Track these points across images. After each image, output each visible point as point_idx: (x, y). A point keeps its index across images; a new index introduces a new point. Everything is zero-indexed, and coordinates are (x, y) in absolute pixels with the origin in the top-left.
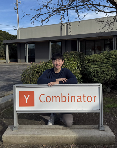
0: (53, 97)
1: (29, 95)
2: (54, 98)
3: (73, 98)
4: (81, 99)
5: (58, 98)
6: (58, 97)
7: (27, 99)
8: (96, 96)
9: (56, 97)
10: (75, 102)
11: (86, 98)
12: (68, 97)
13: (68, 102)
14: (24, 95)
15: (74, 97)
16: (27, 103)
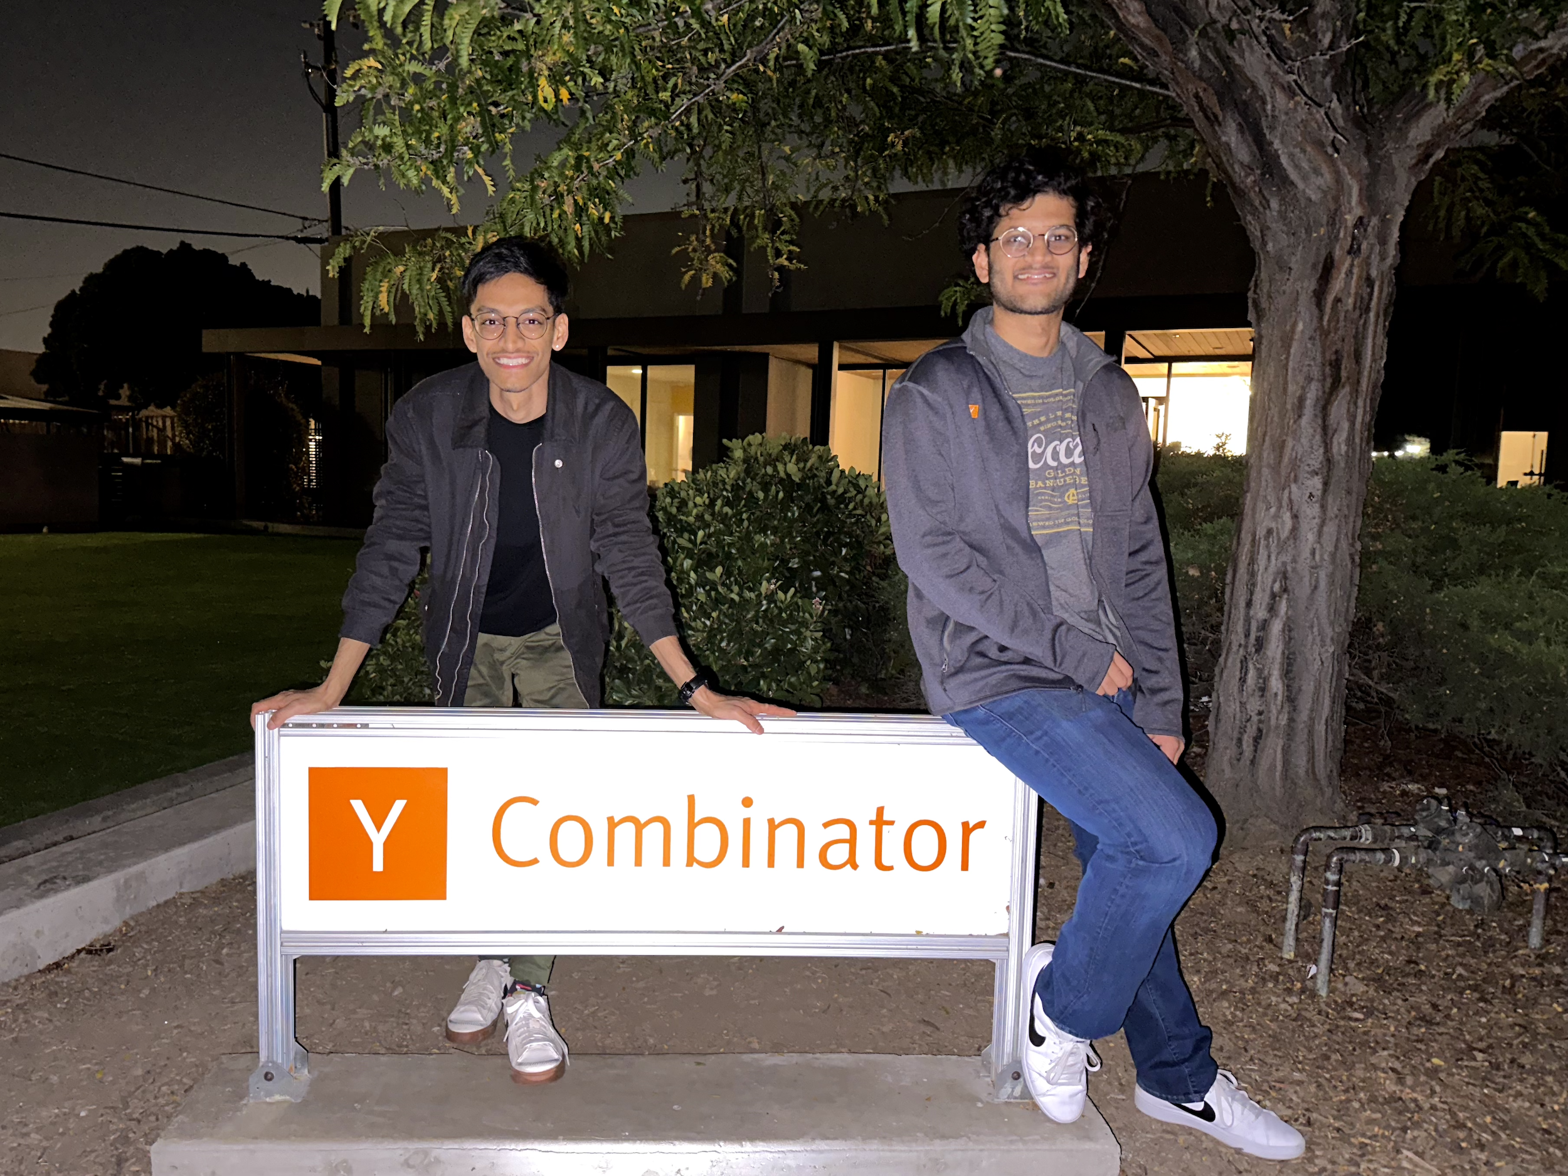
0: (612, 824)
1: (399, 806)
2: (618, 830)
3: (787, 836)
4: (852, 842)
5: (653, 835)
6: (658, 827)
8: (981, 824)
9: (640, 827)
10: (800, 864)
13: (746, 863)
15: (792, 829)
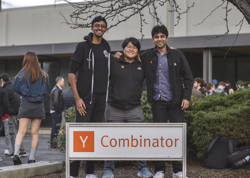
0: (120, 140)
1: (87, 137)
3: (147, 142)
4: (158, 142)
5: (126, 142)
6: (127, 140)
7: (84, 142)
8: (178, 139)
9: (124, 140)
10: (149, 146)
11: (164, 142)
12: (141, 139)
13: (141, 146)
14: (81, 137)
15: (148, 140)
16: (84, 147)
